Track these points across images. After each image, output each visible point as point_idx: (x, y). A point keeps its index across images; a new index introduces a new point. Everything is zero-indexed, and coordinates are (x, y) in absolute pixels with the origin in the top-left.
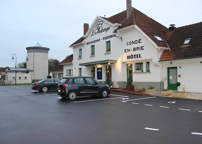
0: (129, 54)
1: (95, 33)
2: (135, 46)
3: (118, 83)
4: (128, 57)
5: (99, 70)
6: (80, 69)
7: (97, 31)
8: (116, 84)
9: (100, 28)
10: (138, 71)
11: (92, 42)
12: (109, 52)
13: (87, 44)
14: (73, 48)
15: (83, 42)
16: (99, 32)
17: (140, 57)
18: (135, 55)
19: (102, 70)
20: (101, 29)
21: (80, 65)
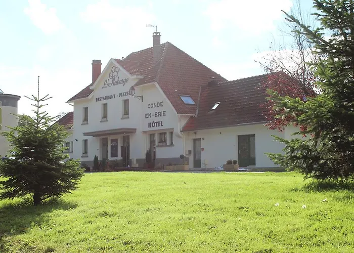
0: (150, 120)
1: (108, 84)
2: (157, 110)
3: (138, 161)
4: (150, 125)
5: (114, 143)
6: (86, 141)
7: (111, 81)
8: (135, 162)
9: (115, 78)
10: (161, 144)
11: (104, 98)
12: (127, 116)
13: (97, 101)
14: (73, 104)
15: (90, 97)
16: (115, 83)
17: (162, 125)
18: (157, 123)
19: (117, 143)
20: (116, 80)
21: (85, 134)
